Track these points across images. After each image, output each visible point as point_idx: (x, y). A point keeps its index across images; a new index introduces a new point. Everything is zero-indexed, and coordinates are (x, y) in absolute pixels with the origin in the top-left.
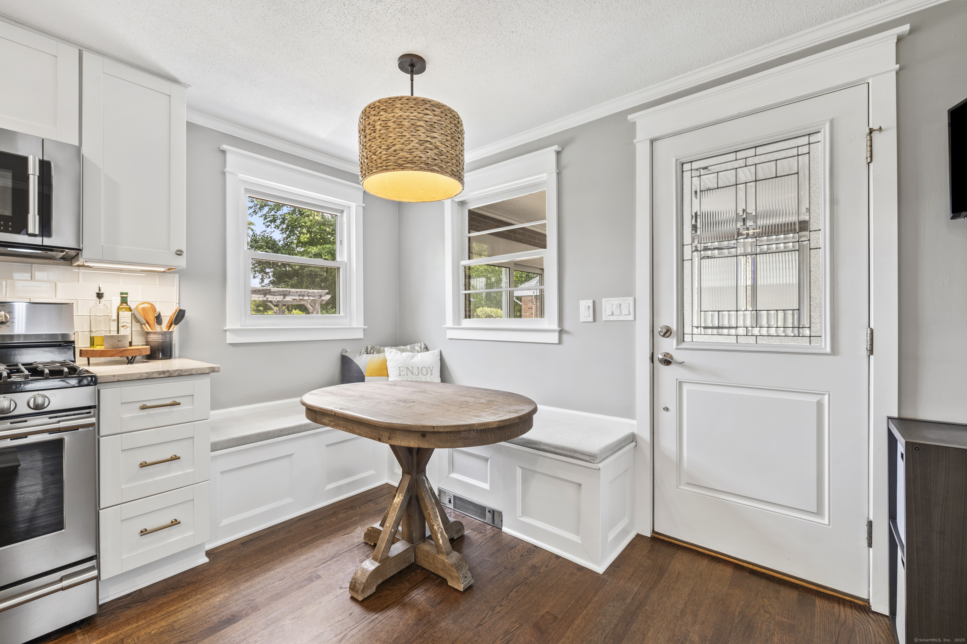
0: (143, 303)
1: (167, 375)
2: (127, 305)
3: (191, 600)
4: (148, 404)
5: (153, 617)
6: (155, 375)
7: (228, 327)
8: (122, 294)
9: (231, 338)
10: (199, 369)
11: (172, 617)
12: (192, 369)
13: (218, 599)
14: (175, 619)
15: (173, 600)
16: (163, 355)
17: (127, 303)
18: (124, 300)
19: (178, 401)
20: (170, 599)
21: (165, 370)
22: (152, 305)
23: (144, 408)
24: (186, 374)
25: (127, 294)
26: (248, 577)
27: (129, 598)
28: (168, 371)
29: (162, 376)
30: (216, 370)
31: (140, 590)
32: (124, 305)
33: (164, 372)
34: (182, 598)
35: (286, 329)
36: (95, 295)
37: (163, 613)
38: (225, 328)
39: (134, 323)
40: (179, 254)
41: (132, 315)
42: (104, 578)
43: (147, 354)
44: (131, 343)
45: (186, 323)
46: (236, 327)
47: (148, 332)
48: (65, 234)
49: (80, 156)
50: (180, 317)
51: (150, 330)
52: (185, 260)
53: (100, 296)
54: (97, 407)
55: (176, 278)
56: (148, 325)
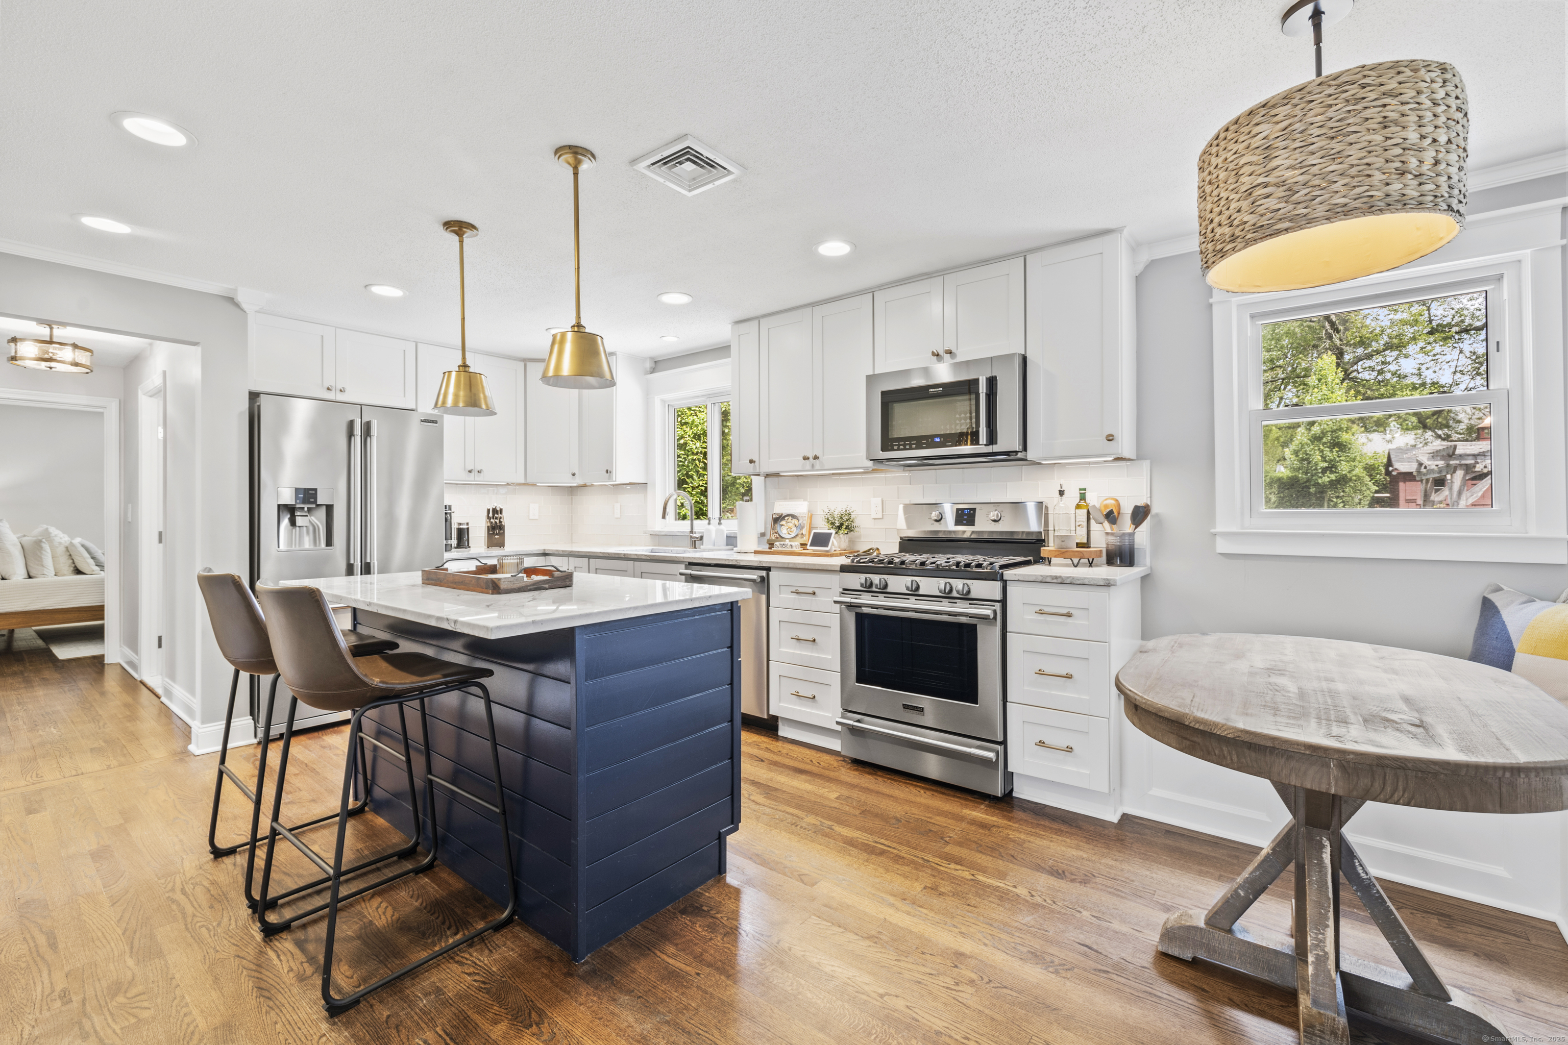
0: (1106, 500)
1: (1059, 581)
2: (1085, 502)
3: (1060, 838)
4: (1047, 610)
5: (1025, 828)
6: (1049, 580)
7: (1219, 529)
8: (1080, 489)
9: (1222, 546)
10: (1092, 578)
11: (1033, 837)
12: (1085, 578)
13: (1074, 853)
14: (1032, 840)
15: (1051, 828)
16: (1121, 561)
17: (1085, 500)
18: (1083, 497)
19: (1072, 611)
20: (1051, 826)
21: (1058, 575)
22: (1117, 500)
23: (1041, 612)
24: (1078, 582)
25: (1085, 489)
26: (1121, 859)
27: (1033, 805)
28: (1060, 577)
29: (1055, 581)
30: (1112, 582)
31: (1046, 806)
32: (1082, 503)
33: (1056, 577)
34: (1059, 832)
35: (1323, 535)
36: (1058, 493)
37: (1033, 830)
38: (1212, 531)
39: (1092, 522)
40: (1110, 438)
41: (1088, 513)
42: (1010, 769)
43: (1104, 558)
44: (1087, 545)
45: (1159, 523)
46: (1234, 529)
47: (1107, 534)
48: (1008, 439)
49: (1024, 359)
50: (1140, 514)
51: (1109, 530)
52: (1126, 446)
53: (1061, 493)
54: (1004, 602)
55: (1146, 465)
56: (1106, 524)
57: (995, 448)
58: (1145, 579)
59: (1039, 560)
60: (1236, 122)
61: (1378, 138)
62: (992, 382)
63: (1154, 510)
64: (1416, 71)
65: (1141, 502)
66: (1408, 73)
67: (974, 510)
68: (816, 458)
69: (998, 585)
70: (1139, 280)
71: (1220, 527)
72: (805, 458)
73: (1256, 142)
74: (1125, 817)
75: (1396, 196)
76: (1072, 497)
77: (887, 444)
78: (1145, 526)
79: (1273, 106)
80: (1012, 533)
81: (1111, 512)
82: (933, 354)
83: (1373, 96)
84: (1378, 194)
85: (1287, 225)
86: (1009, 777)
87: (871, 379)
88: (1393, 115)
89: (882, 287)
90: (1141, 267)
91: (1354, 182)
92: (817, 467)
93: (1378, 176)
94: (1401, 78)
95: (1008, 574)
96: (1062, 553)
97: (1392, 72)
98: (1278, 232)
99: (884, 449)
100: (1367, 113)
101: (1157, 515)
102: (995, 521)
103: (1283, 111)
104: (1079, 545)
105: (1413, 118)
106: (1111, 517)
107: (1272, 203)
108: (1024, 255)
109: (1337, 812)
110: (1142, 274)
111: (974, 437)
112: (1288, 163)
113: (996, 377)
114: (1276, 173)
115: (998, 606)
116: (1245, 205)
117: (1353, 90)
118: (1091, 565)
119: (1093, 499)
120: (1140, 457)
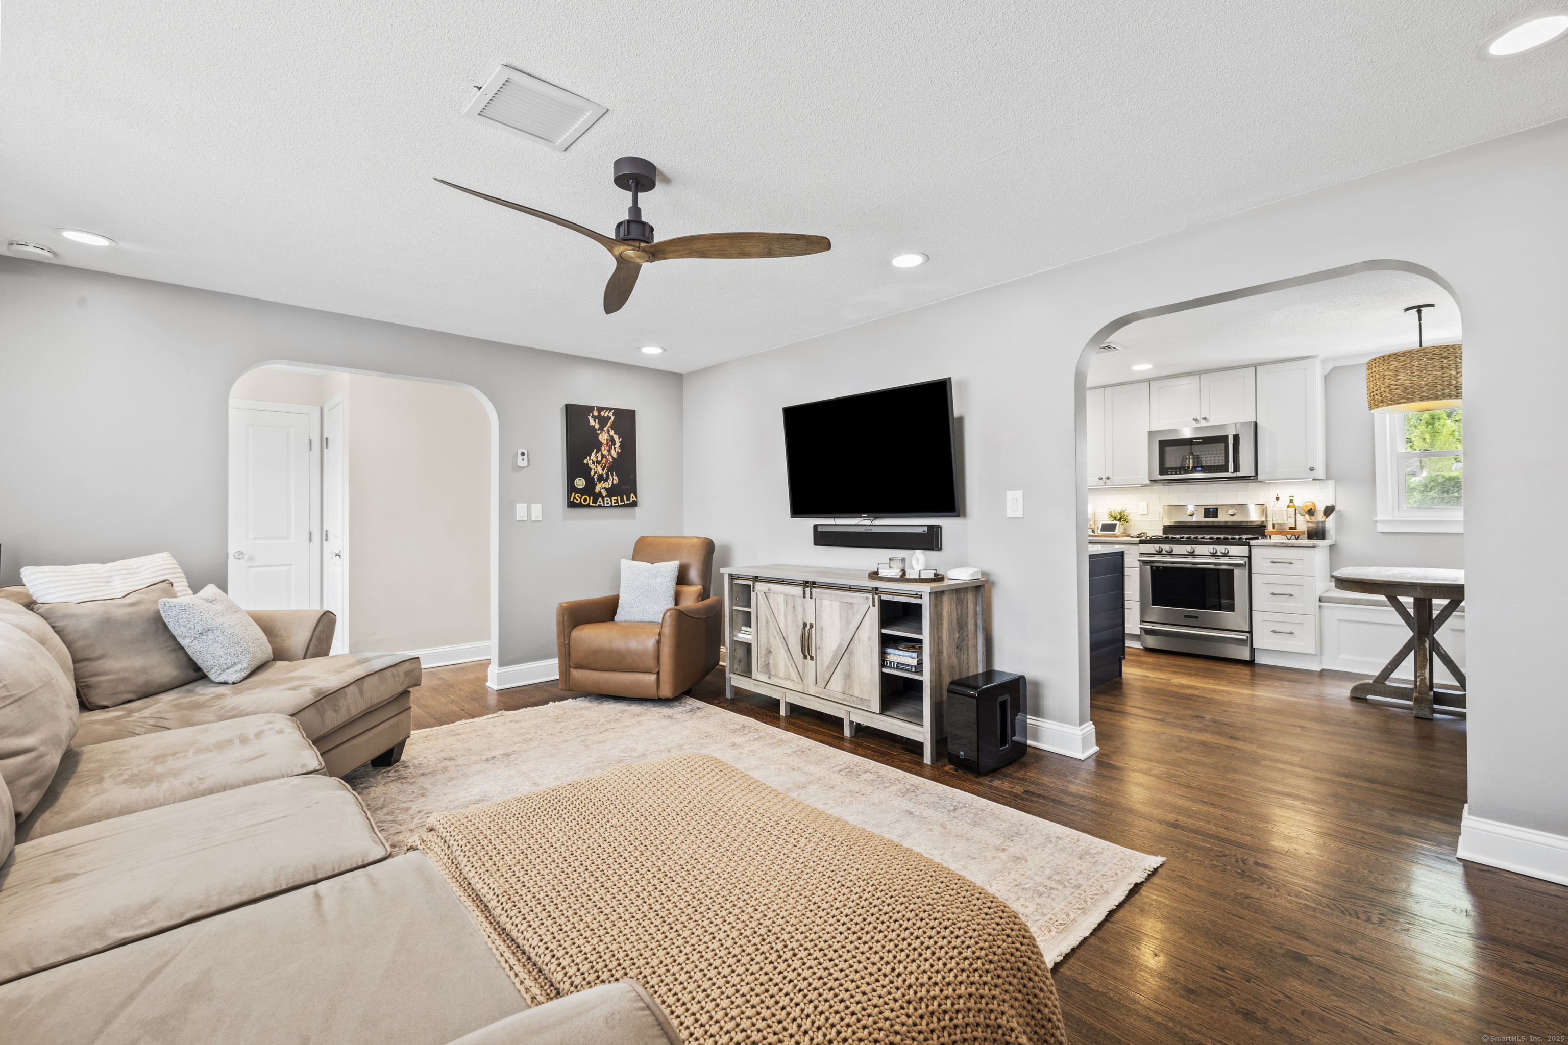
0: (1307, 503)
1: (1279, 546)
2: (1293, 504)
4: (1277, 560)
7: (1379, 518)
8: (1290, 496)
9: (1381, 528)
16: (1317, 537)
17: (1293, 502)
18: (1291, 501)
21: (1277, 544)
22: (1313, 503)
23: (1273, 562)
24: (1297, 545)
25: (1293, 496)
27: (1268, 667)
28: (1285, 543)
29: (1276, 546)
32: (1291, 504)
33: (1283, 544)
35: (1442, 521)
36: (1275, 499)
38: (1375, 519)
39: (1298, 515)
40: (1312, 469)
41: (1296, 510)
42: (1254, 646)
43: (1306, 536)
44: (1295, 528)
45: (1341, 516)
46: (1388, 518)
47: (1308, 522)
48: (1246, 469)
49: (1256, 424)
50: (1329, 511)
51: (1309, 520)
52: (1320, 473)
53: (1277, 499)
54: (1250, 557)
55: (1331, 483)
56: (1307, 516)
57: (1238, 474)
58: (1332, 547)
59: (1264, 536)
60: (1383, 357)
61: (1440, 373)
62: (1236, 438)
63: (1337, 508)
64: (1455, 349)
65: (1329, 504)
66: (1452, 350)
67: (1217, 509)
68: (1108, 478)
69: (1247, 548)
70: (1326, 378)
71: (1379, 517)
72: (1101, 479)
73: (1391, 367)
74: (1323, 670)
75: (1447, 394)
76: (1285, 501)
77: (1163, 470)
78: (1331, 517)
79: (1399, 356)
80: (1242, 522)
81: (1311, 509)
82: (1194, 420)
83: (1438, 358)
84: (1440, 394)
85: (1405, 400)
86: (1252, 651)
87: (1151, 434)
88: (1445, 365)
89: (1155, 379)
90: (1328, 371)
91: (1431, 388)
92: (1109, 484)
93: (1440, 387)
94: (1449, 352)
95: (1252, 542)
96: (1281, 532)
97: (1445, 350)
98: (1401, 403)
99: (1161, 473)
100: (1435, 364)
101: (1339, 511)
102: (1232, 515)
103: (1402, 358)
104: (1291, 528)
105: (1453, 366)
106: (1311, 512)
107: (1398, 392)
108: (1255, 366)
109: (1431, 628)
110: (1328, 374)
111: (1225, 468)
112: (1404, 378)
113: (1238, 435)
114: (1400, 381)
115: (1246, 559)
116: (1387, 390)
117: (1430, 355)
118: (1297, 539)
119: (1297, 503)
120: (1328, 478)
